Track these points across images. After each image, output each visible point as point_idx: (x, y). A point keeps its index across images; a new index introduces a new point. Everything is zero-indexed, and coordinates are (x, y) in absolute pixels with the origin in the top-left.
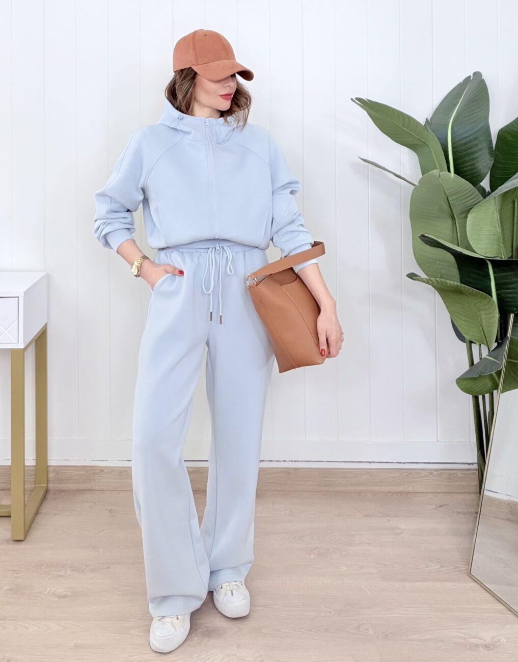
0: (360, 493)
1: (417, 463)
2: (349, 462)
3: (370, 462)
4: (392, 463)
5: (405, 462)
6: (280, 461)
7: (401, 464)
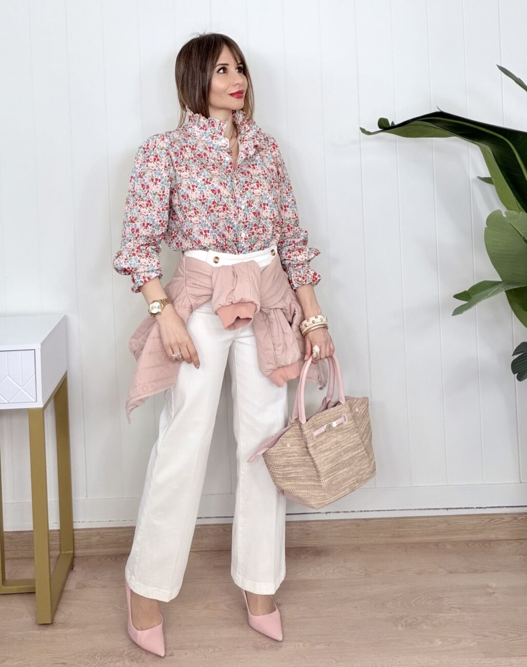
0: (437, 544)
1: (499, 507)
2: (424, 509)
3: (447, 509)
4: (472, 508)
5: (486, 506)
6: (348, 512)
7: (482, 509)
